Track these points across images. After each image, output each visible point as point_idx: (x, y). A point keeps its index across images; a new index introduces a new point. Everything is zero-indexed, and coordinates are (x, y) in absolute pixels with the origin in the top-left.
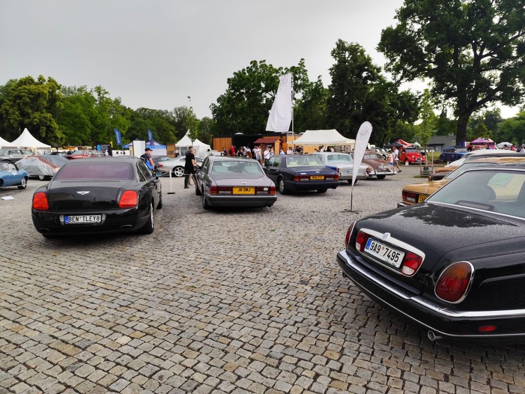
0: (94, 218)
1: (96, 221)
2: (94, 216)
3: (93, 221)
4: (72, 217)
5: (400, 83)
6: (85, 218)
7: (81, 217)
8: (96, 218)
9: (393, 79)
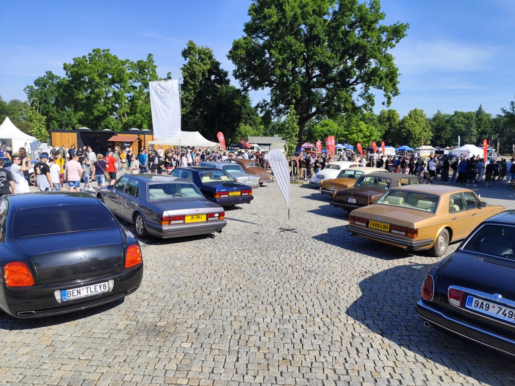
0: (100, 287)
1: (103, 290)
2: (100, 284)
3: (99, 291)
4: (71, 290)
5: (248, 90)
6: (89, 289)
7: (83, 289)
8: (102, 287)
9: (242, 86)
